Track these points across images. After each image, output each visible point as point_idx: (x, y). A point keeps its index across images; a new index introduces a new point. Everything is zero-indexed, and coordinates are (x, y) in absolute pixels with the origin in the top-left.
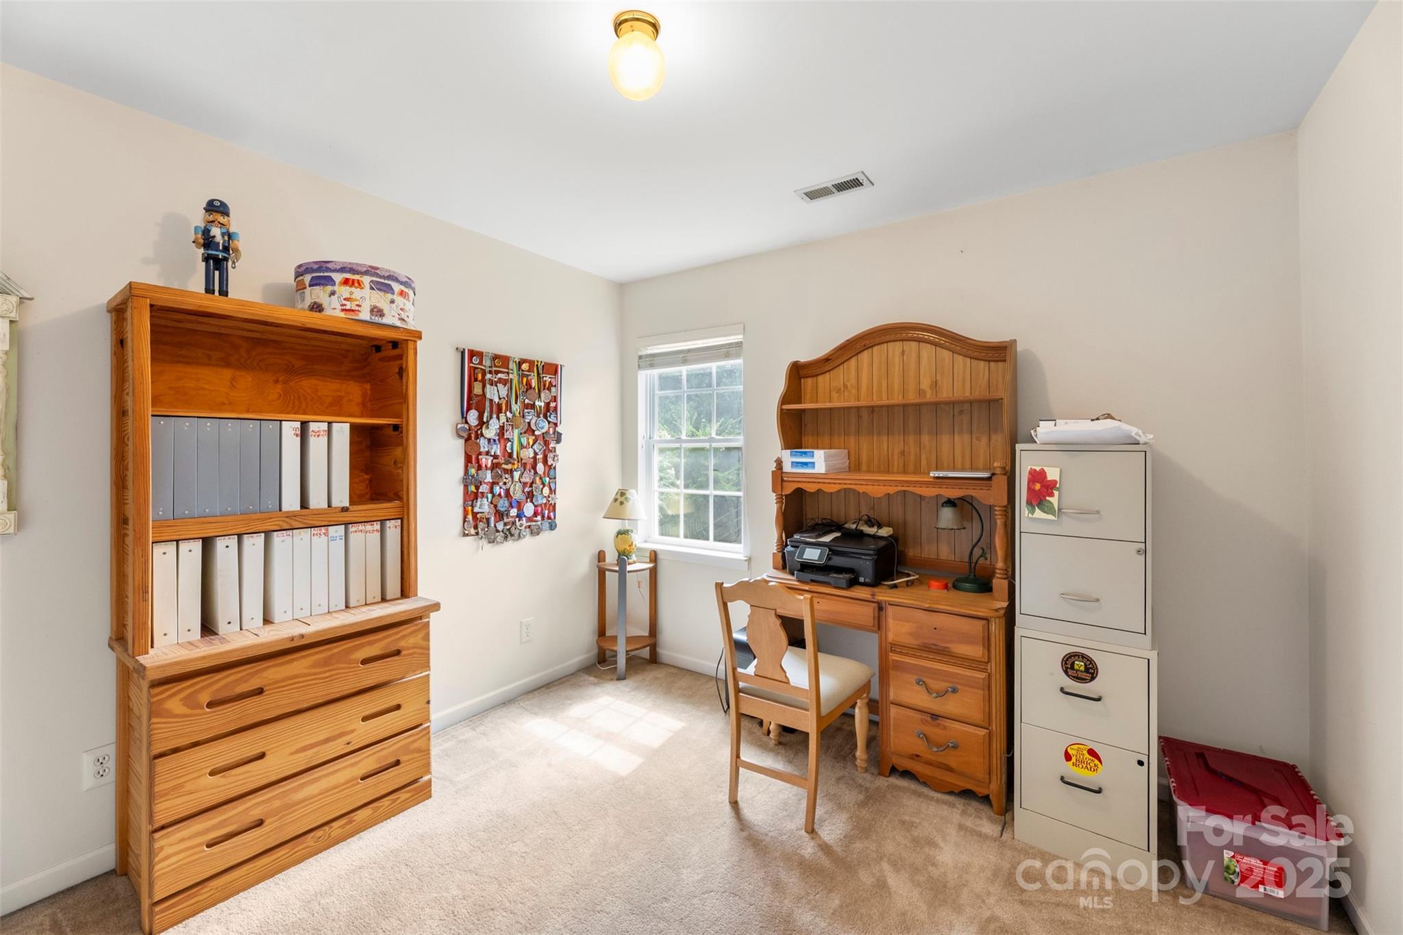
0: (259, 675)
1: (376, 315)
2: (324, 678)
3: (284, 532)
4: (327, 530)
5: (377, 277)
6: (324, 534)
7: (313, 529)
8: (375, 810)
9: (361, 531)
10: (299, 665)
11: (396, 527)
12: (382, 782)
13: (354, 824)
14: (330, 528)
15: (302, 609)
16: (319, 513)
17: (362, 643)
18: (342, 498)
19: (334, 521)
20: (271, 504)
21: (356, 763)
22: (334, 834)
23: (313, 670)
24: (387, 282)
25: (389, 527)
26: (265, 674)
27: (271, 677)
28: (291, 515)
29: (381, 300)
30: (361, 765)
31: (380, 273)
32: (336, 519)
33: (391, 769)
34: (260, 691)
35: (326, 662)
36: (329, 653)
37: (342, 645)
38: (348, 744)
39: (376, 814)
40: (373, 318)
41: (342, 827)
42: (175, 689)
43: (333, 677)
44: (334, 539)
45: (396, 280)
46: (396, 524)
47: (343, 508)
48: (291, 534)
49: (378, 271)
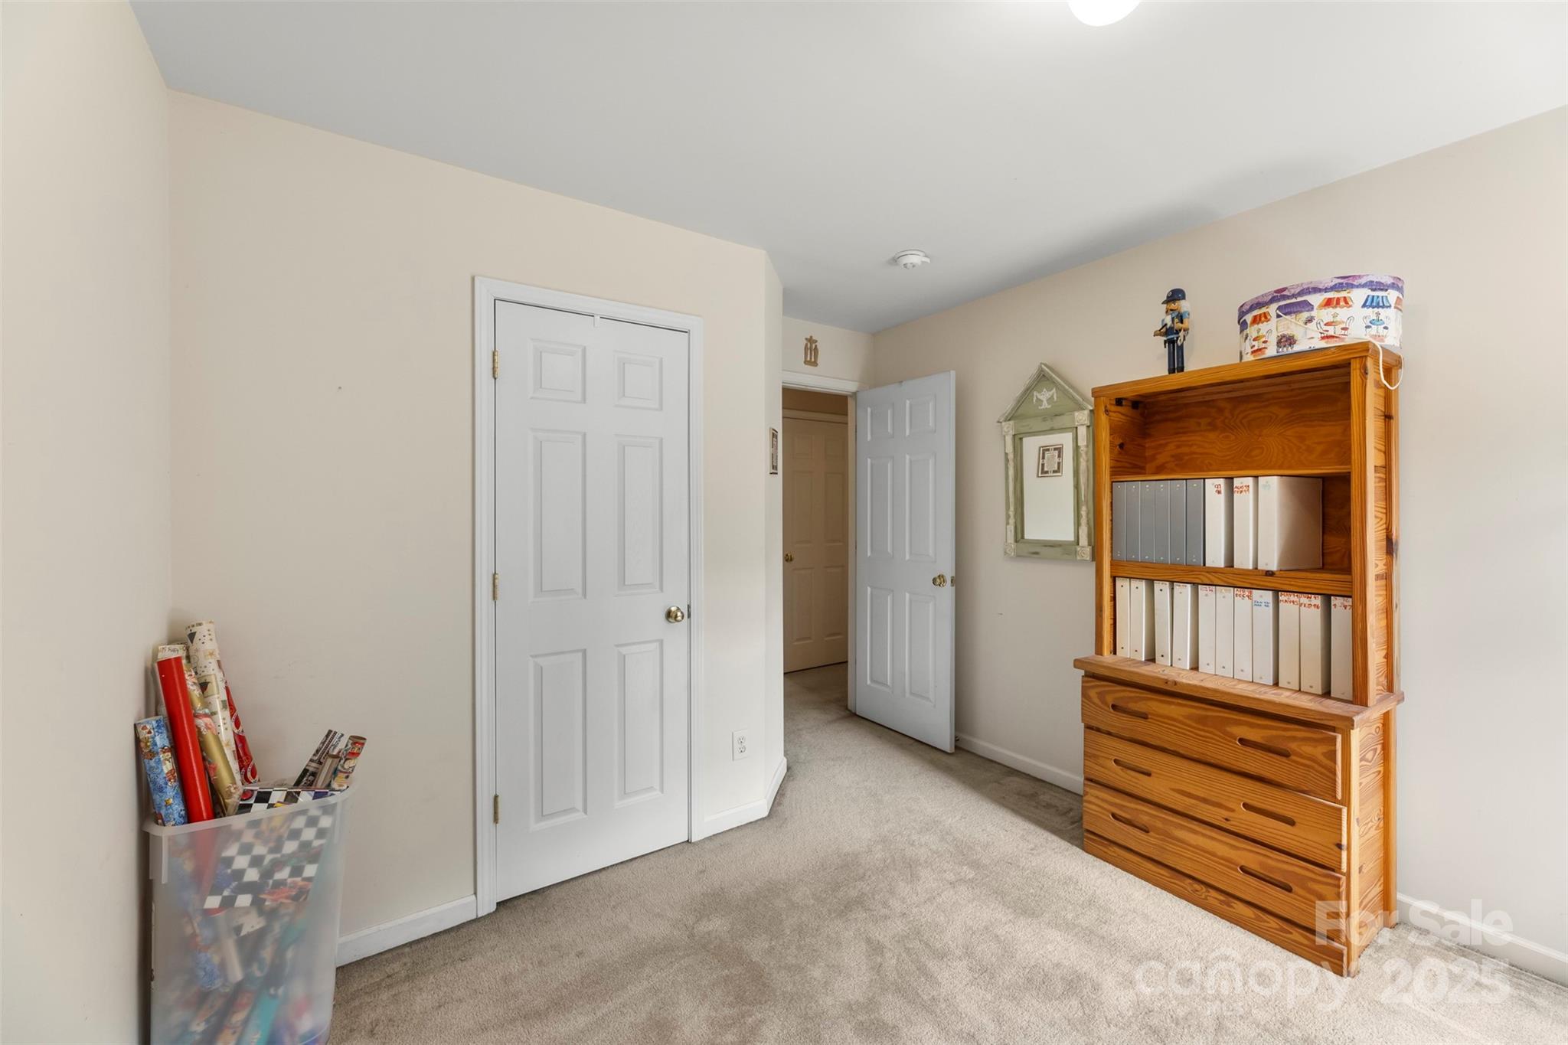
0: (1144, 702)
1: (1285, 346)
2: (1201, 736)
3: (1207, 587)
4: (1251, 593)
5: (1284, 300)
6: (1248, 597)
7: (1236, 589)
8: (1258, 918)
9: (1293, 602)
10: (1175, 710)
11: (1345, 607)
12: (1265, 892)
13: (1231, 909)
14: (1254, 591)
15: (1224, 667)
16: (1244, 573)
17: (1240, 720)
18: (1271, 560)
19: (1256, 584)
20: (1195, 560)
21: (1237, 848)
22: (1211, 901)
23: (1188, 722)
24: (1300, 299)
25: (1335, 605)
26: (1150, 703)
27: (1154, 708)
28: (1215, 571)
29: (1292, 325)
30: (1239, 853)
31: (1289, 294)
32: (1262, 583)
33: (1280, 889)
34: (1144, 716)
35: (1202, 720)
36: (1203, 713)
37: (1220, 712)
38: (1227, 820)
39: (1257, 923)
40: (1281, 350)
41: (1221, 902)
42: (1093, 684)
43: (1207, 740)
44: (1258, 604)
45: (1316, 290)
46: (1346, 603)
47: (1268, 571)
48: (1214, 590)
49: (1284, 293)
